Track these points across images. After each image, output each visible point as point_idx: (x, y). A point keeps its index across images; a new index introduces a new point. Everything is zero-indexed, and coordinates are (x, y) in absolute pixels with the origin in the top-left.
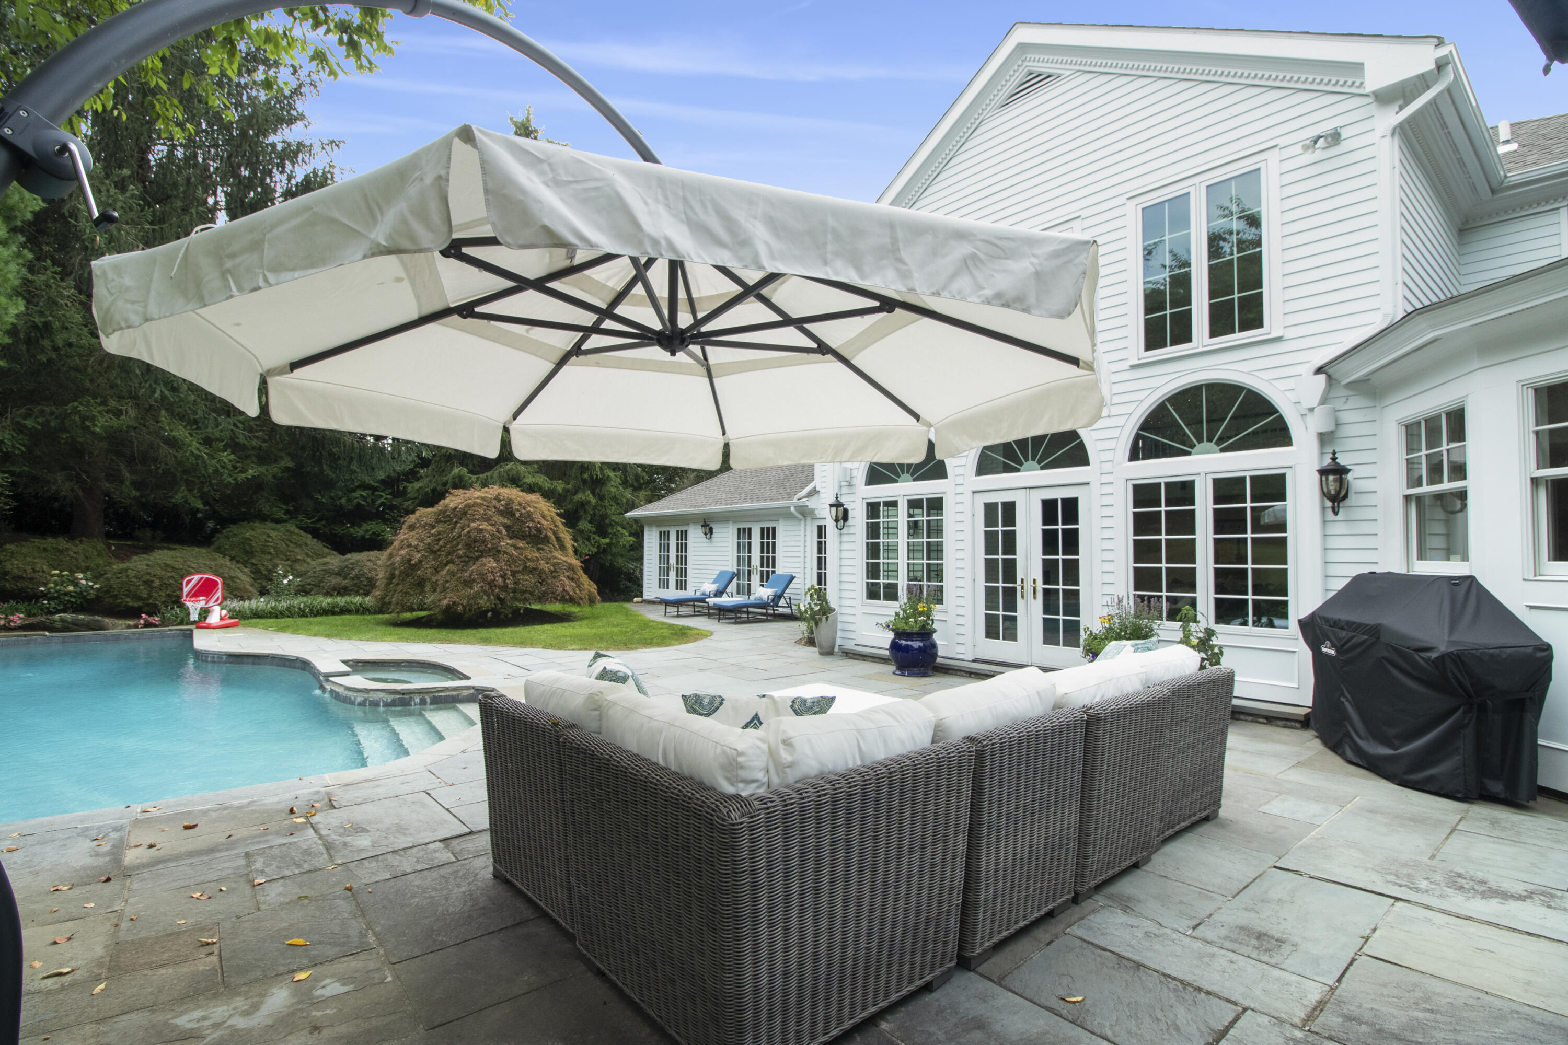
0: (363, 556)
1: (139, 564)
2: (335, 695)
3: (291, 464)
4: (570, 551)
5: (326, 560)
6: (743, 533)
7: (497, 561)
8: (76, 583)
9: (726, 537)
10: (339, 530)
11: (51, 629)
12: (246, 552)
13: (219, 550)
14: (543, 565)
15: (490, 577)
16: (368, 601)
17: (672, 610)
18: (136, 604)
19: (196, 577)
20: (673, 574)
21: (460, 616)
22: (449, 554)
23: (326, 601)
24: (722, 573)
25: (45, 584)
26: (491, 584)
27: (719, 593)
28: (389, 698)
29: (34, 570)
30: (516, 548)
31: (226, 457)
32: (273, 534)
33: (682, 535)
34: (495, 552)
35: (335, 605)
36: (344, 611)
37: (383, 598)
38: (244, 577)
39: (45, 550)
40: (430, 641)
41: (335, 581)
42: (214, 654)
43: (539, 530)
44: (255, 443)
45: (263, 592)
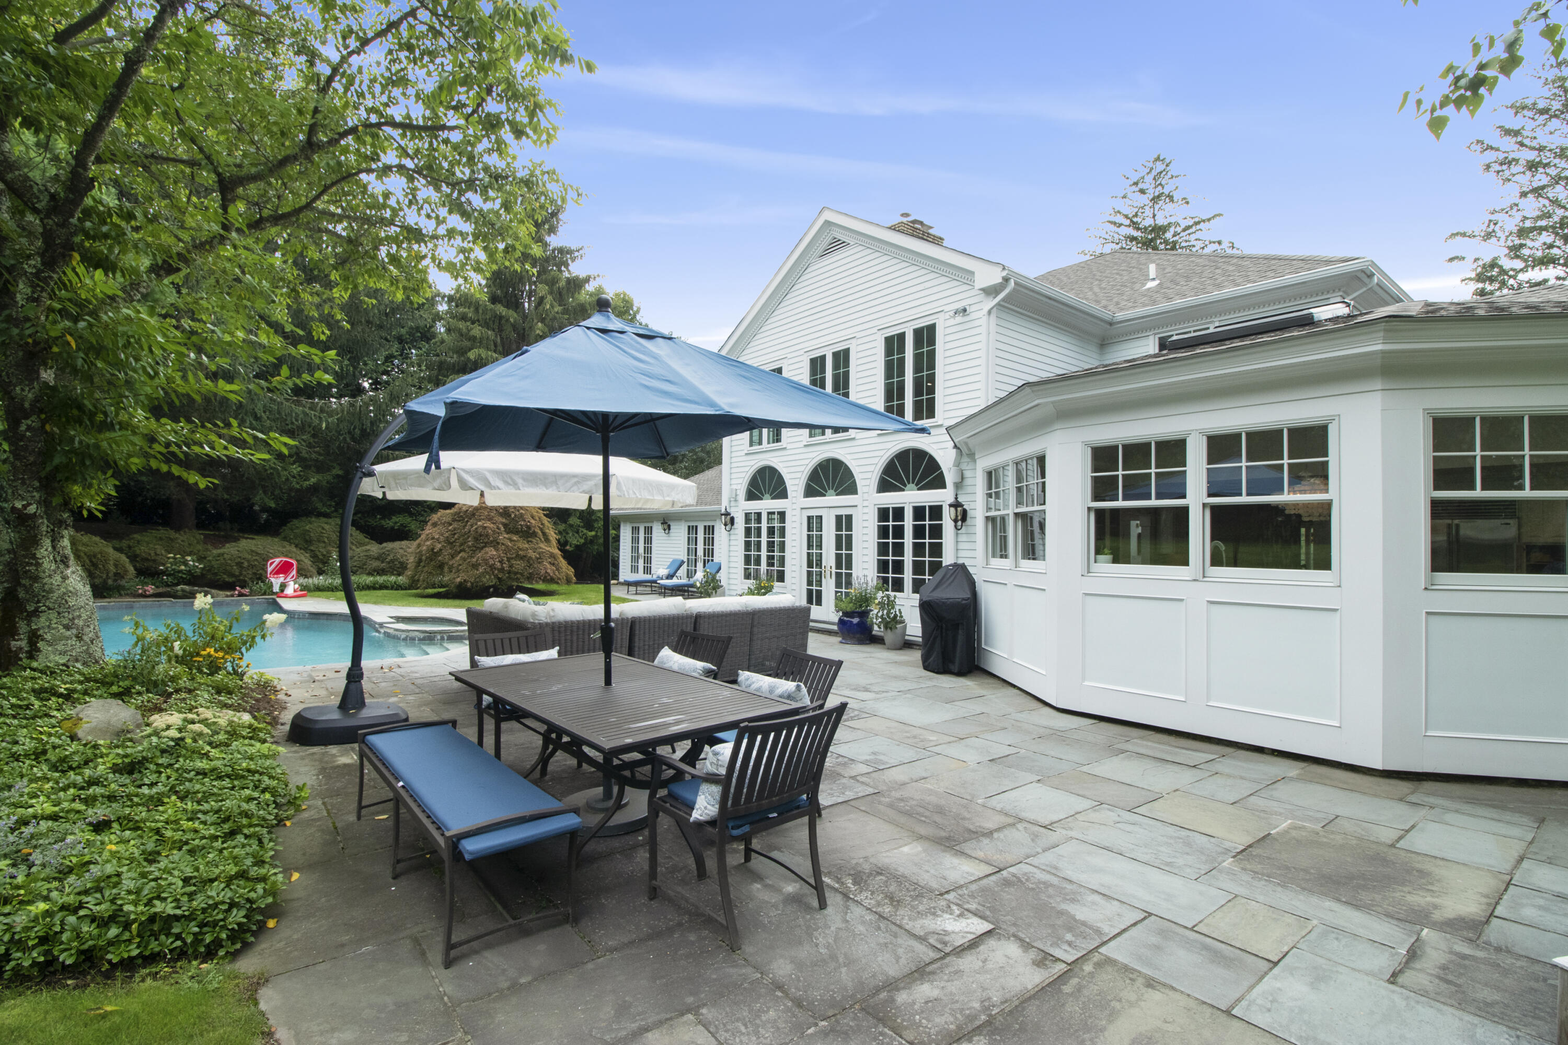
0: (396, 545)
1: (231, 550)
2: (387, 635)
3: (340, 472)
4: (554, 543)
5: (368, 547)
6: (692, 530)
7: (497, 550)
8: (185, 563)
9: (680, 532)
10: (372, 522)
11: (175, 597)
12: (306, 541)
13: (285, 539)
14: (531, 554)
15: (491, 562)
16: (401, 580)
17: (632, 589)
18: (231, 580)
19: (277, 560)
20: (641, 561)
21: (469, 590)
22: (462, 545)
23: (370, 580)
24: (674, 561)
25: (164, 565)
26: (492, 567)
27: (670, 577)
28: (422, 636)
29: (156, 554)
30: (511, 540)
31: (296, 469)
32: (327, 527)
33: (649, 530)
34: (495, 544)
35: (377, 582)
36: (383, 587)
37: (413, 577)
38: (307, 562)
39: (161, 539)
40: (448, 607)
41: (376, 564)
42: (300, 613)
43: (529, 527)
44: (314, 456)
45: (320, 572)
